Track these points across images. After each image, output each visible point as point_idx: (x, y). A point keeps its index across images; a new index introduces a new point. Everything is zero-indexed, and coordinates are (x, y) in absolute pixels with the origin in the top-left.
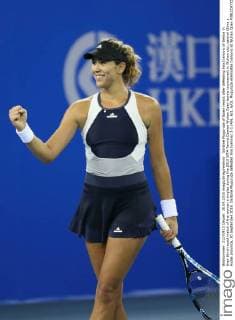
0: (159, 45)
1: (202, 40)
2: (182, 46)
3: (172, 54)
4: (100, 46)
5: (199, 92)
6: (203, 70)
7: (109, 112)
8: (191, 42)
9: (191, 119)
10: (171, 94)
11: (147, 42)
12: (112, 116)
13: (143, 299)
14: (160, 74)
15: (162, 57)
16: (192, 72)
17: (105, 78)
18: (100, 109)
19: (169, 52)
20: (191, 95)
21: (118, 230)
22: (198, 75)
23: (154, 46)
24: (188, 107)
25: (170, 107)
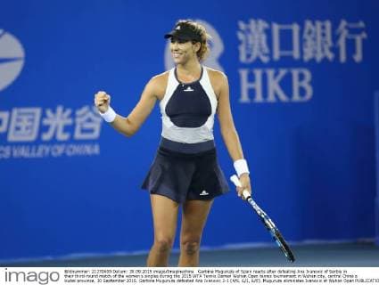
0: (248, 31)
1: (285, 27)
2: (268, 32)
3: (260, 39)
4: (179, 28)
5: (283, 72)
6: (286, 53)
7: (186, 86)
8: (276, 28)
9: (276, 96)
10: (258, 73)
11: (238, 28)
12: (189, 89)
13: (233, 252)
14: (248, 56)
15: (251, 42)
16: (277, 54)
17: (183, 56)
18: (178, 84)
19: (257, 36)
20: (276, 74)
21: (204, 193)
22: (282, 58)
23: (243, 32)
24: (274, 85)
25: (258, 85)
